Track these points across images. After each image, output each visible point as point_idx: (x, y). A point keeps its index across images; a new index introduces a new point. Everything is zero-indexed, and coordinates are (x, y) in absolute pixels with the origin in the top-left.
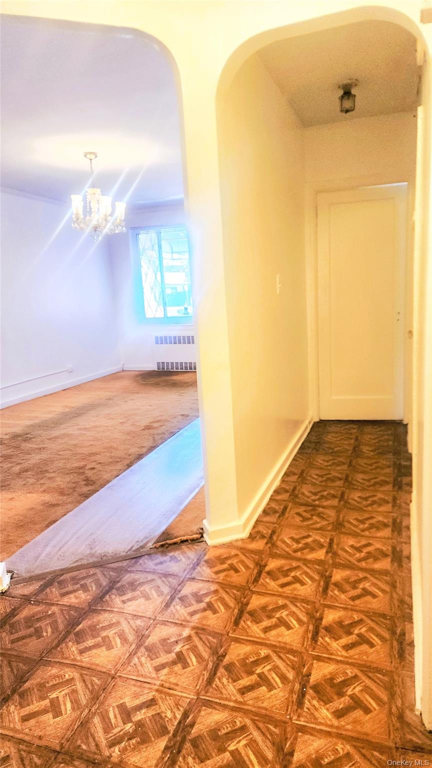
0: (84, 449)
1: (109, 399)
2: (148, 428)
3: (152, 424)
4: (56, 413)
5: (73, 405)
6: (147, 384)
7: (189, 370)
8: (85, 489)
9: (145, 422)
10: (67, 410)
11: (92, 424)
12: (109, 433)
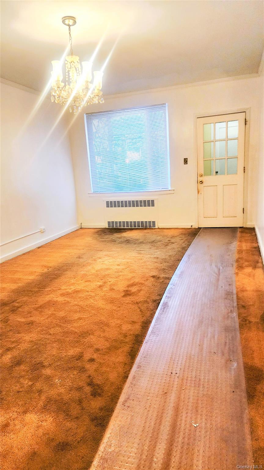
0: (75, 325)
1: (79, 257)
2: (127, 294)
3: (130, 289)
4: (37, 274)
5: (50, 265)
6: (105, 241)
7: (133, 228)
8: (96, 404)
9: (122, 286)
10: (46, 270)
11: (73, 288)
12: (92, 301)
